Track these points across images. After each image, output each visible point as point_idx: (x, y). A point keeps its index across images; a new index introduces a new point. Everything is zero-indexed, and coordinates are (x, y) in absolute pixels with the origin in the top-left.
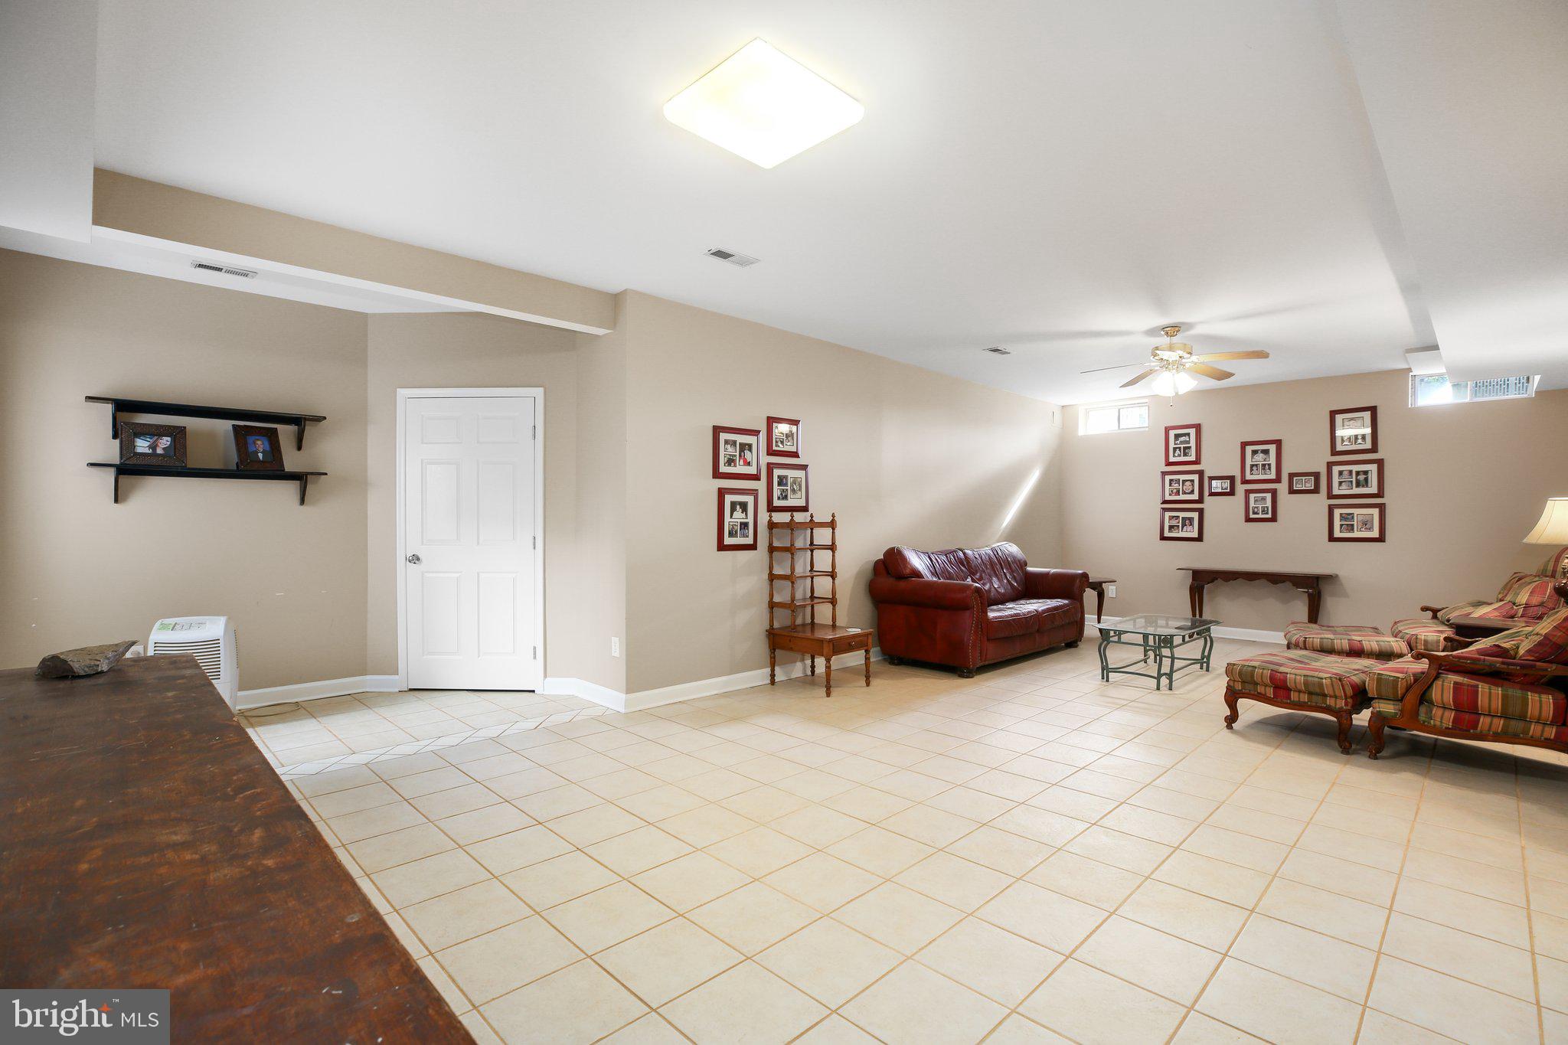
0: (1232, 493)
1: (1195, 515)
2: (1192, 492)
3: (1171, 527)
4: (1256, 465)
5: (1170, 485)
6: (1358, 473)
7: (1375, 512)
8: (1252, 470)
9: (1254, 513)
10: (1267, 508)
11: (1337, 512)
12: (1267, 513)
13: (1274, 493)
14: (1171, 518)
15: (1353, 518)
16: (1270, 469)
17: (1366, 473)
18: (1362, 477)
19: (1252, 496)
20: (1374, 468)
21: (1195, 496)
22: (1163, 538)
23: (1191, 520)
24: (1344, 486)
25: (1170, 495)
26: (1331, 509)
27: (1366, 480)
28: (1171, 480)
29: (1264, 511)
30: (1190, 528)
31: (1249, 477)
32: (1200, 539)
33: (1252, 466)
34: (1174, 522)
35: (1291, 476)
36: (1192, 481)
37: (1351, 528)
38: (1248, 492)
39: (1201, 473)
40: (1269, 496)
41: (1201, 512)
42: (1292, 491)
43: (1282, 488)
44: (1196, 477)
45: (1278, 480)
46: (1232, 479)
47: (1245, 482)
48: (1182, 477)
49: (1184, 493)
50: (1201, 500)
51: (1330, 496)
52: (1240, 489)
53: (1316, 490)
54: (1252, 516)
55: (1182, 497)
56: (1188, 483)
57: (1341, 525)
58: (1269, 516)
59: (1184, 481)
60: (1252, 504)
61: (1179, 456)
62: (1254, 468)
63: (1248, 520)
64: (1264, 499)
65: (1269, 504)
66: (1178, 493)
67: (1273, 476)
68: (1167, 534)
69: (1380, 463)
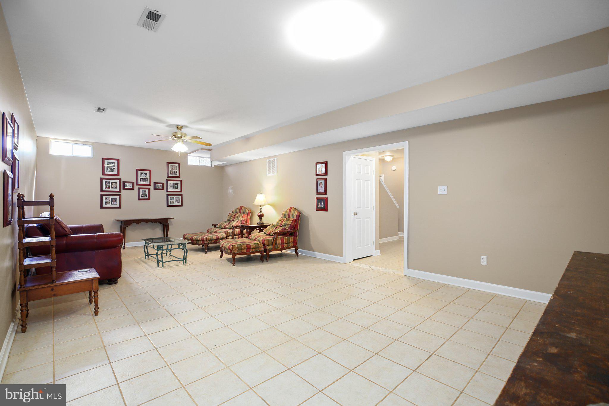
0: (133, 189)
1: (118, 197)
2: (116, 187)
3: (106, 203)
4: (142, 179)
5: (105, 184)
6: (175, 184)
7: (180, 197)
8: (141, 180)
9: (142, 197)
10: (147, 195)
11: (169, 197)
12: (147, 197)
13: (149, 189)
14: (106, 198)
15: (174, 199)
16: (147, 180)
17: (177, 184)
18: (176, 185)
19: (141, 190)
20: (179, 182)
21: (117, 189)
22: (102, 207)
23: (115, 200)
24: (171, 188)
25: (105, 188)
26: (168, 195)
27: (177, 186)
28: (106, 182)
29: (146, 196)
30: (115, 203)
31: (139, 183)
32: (119, 207)
33: (141, 179)
34: (107, 200)
35: (155, 183)
36: (116, 183)
37: (173, 202)
38: (139, 189)
39: (120, 180)
40: (147, 190)
41: (120, 196)
42: (155, 189)
43: (152, 187)
44: (118, 181)
45: (150, 185)
46: (133, 183)
47: (138, 184)
48: (111, 181)
49: (112, 188)
50: (120, 191)
51: (167, 191)
52: (136, 187)
53: (163, 189)
54: (141, 198)
55: (111, 189)
56: (114, 184)
57: (171, 201)
58: (147, 198)
59: (112, 183)
60: (141, 193)
61: (109, 171)
62: (142, 180)
63: (139, 199)
64: (145, 191)
65: (147, 193)
66: (109, 188)
67: (148, 183)
68: (104, 205)
69: (181, 181)
